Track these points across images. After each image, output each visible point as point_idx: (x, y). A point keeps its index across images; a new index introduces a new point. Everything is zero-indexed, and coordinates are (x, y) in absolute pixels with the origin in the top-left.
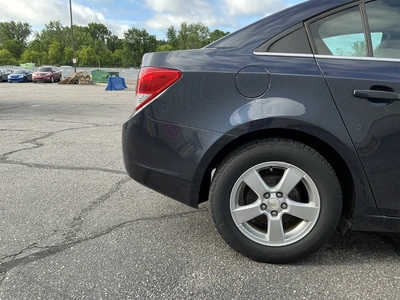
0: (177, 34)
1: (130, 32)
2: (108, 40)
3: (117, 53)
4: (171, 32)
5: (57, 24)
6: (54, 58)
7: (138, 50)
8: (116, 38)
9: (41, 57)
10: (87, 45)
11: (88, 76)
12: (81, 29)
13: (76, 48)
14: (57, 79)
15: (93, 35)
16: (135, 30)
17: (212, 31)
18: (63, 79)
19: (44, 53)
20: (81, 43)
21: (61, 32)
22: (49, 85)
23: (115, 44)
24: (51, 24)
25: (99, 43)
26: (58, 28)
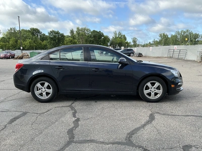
0: (75, 32)
1: (51, 32)
2: (40, 36)
3: (45, 42)
4: (72, 32)
5: (14, 29)
6: (12, 46)
7: (55, 40)
8: (44, 35)
9: (5, 46)
10: (29, 39)
11: (28, 55)
12: (26, 31)
13: (24, 41)
14: (13, 57)
15: (33, 34)
16: (53, 31)
17: (92, 31)
18: (16, 57)
19: (7, 43)
20: (26, 38)
21: (16, 33)
22: (9, 60)
23: (44, 38)
24: (11, 29)
25: (36, 38)
26: (14, 31)
